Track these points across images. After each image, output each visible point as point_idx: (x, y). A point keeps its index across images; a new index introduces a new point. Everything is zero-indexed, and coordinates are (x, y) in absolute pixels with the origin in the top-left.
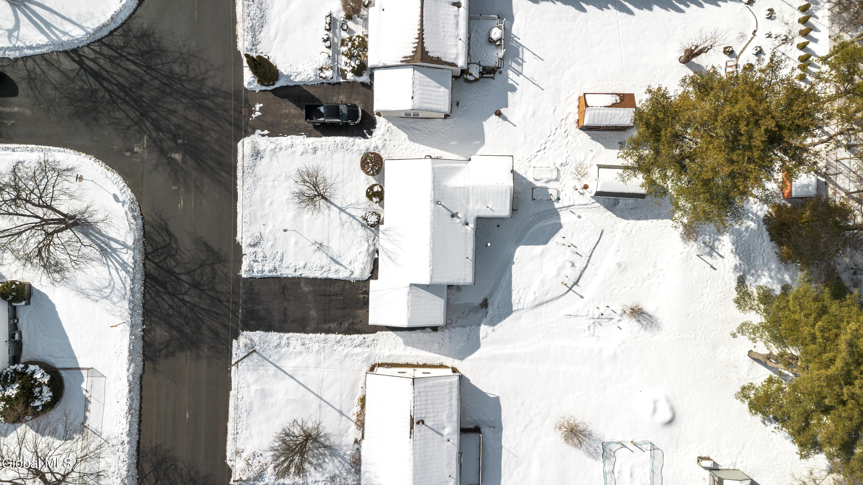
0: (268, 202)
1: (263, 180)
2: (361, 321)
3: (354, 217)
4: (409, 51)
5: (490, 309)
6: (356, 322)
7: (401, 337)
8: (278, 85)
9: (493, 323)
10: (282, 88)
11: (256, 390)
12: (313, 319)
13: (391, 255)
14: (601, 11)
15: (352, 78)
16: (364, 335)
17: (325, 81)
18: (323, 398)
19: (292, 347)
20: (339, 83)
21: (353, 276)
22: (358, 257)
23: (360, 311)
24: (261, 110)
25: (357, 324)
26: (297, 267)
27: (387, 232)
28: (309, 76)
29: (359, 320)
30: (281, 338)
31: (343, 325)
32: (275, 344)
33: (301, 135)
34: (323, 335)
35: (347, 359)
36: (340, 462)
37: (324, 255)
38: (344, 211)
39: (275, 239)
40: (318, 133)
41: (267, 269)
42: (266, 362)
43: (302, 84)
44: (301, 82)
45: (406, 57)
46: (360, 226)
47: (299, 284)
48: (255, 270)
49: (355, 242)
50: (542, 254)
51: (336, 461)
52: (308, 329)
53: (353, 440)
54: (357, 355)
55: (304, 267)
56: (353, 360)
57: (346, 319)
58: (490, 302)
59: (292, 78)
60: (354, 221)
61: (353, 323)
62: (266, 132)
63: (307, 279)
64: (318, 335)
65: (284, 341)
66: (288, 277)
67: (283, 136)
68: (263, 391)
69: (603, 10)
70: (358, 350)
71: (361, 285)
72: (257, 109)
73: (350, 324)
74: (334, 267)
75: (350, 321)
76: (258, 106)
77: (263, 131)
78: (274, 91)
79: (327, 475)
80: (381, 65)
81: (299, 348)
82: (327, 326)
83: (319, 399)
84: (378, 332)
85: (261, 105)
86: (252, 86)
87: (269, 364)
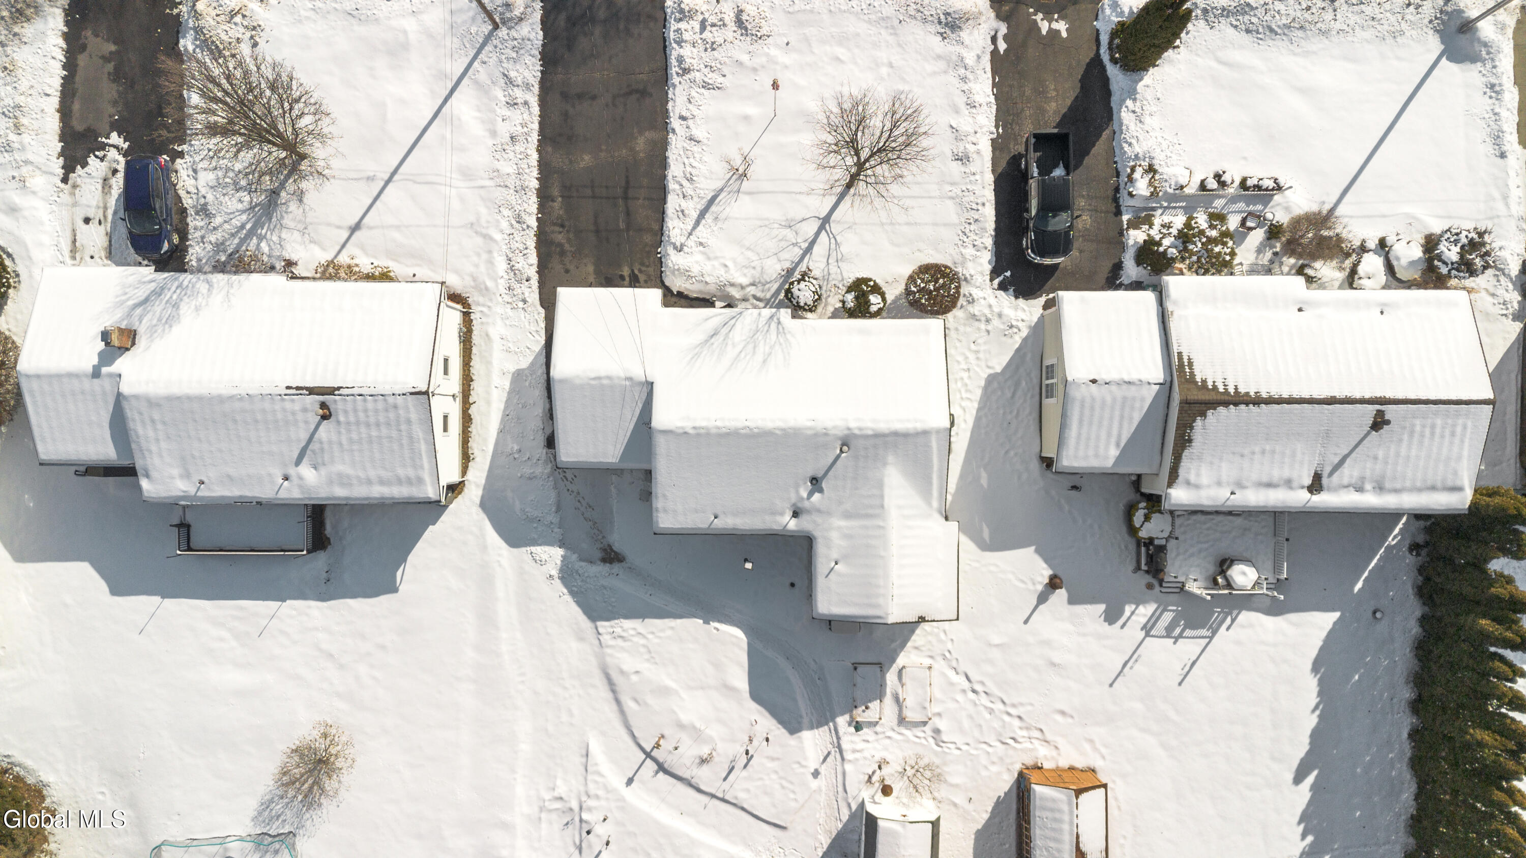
0: (840, 52)
1: (891, 39)
2: (567, 271)
3: (808, 250)
4: (1202, 372)
5: (599, 569)
6: (567, 260)
7: (532, 364)
8: (1112, 71)
9: (567, 575)
10: (1106, 81)
11: (405, 32)
12: (571, 162)
13: (720, 338)
14: (1297, 818)
15: (1131, 242)
16: (535, 278)
17: (1124, 179)
18: (390, 185)
19: (506, 112)
20: (1118, 213)
21: (671, 251)
22: (716, 263)
23: (591, 268)
24: (1053, 33)
25: (562, 262)
26: (690, 122)
27: (773, 325)
28: (1134, 141)
29: (572, 267)
30: (528, 87)
31: (557, 229)
32: (512, 74)
33: (997, 127)
34: (535, 184)
35: (479, 240)
36: (243, 227)
37: (719, 184)
38: (822, 228)
39: (755, 70)
40: (1003, 164)
41: (687, 51)
42: (472, 53)
43: (1116, 127)
44: (1121, 124)
45: (1190, 364)
46: (787, 265)
47: (653, 127)
48: (683, 25)
49: (749, 254)
50: (729, 689)
51: (244, 217)
52: (550, 149)
53: (294, 258)
54: (490, 263)
55: (691, 139)
56: (478, 255)
57: (571, 235)
58: (616, 567)
59: (1129, 103)
60: (798, 252)
61: (563, 253)
62: (1002, 46)
63: (663, 145)
64: (535, 173)
65: (519, 94)
66: (667, 102)
67: (994, 85)
68: (405, 46)
69: (1299, 823)
70: (501, 266)
71: (651, 270)
72: (1055, 25)
73: (560, 245)
74: (693, 208)
75: (567, 247)
76: (1062, 27)
77: (1006, 38)
78: (1096, 62)
79: (210, 197)
80: (1169, 306)
81: (504, 130)
82: (555, 192)
83: (386, 177)
84: (542, 311)
85: (1064, 34)
86: (1108, 11)
87: (467, 61)
